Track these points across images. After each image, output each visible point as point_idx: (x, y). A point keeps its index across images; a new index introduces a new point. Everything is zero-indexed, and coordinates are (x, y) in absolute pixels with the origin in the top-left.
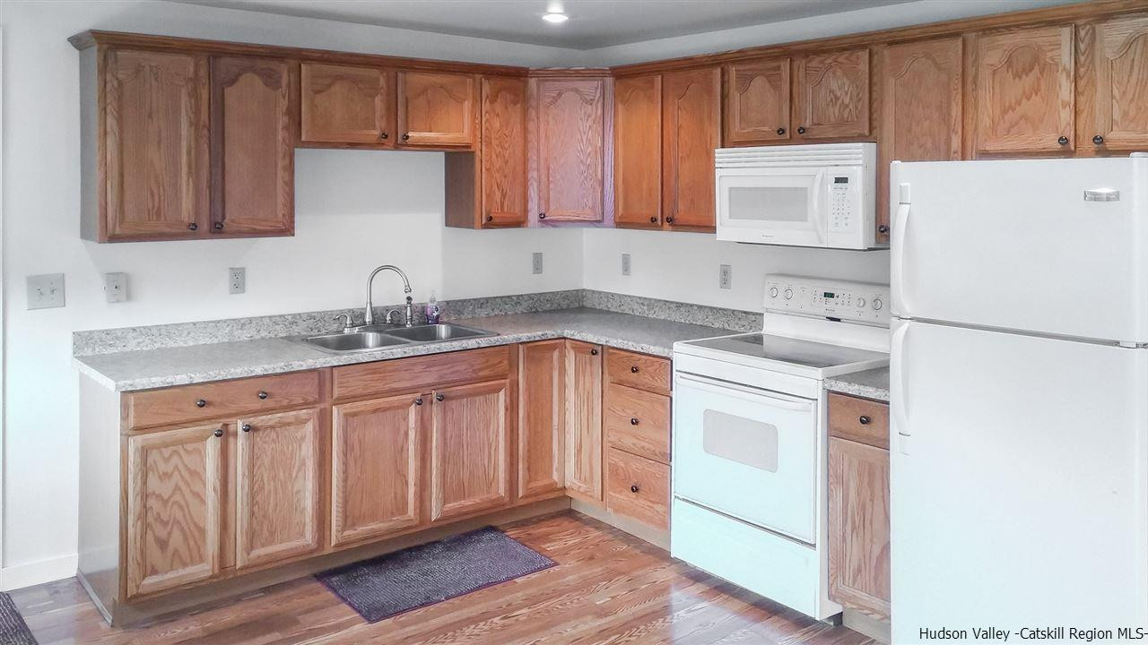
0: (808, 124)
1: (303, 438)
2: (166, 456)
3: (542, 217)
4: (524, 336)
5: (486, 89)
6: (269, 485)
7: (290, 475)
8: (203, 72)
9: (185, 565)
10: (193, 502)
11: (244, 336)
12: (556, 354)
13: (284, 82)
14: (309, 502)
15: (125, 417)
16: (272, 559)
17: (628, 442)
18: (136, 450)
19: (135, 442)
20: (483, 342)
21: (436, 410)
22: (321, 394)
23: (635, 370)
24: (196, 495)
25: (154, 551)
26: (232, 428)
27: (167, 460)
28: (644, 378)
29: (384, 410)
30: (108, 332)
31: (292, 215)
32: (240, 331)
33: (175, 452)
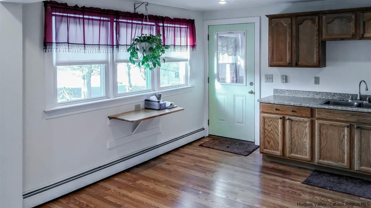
1: (306, 127)
2: (269, 121)
6: (296, 137)
7: (302, 136)
9: (274, 150)
10: (276, 135)
13: (317, 21)
14: (308, 146)
15: (260, 108)
16: (297, 158)
18: (262, 117)
19: (262, 115)
22: (312, 115)
24: (277, 133)
25: (267, 143)
27: (269, 122)
29: (335, 126)
30: (281, 90)
31: (320, 62)
32: (316, 95)
33: (271, 120)
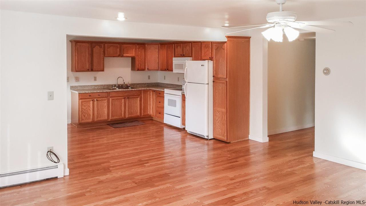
0: (184, 54)
1: (105, 102)
3: (148, 69)
4: (143, 89)
5: (137, 47)
6: (100, 109)
7: (103, 108)
8: (90, 46)
9: (87, 119)
11: (96, 88)
12: (149, 92)
13: (103, 47)
14: (106, 112)
15: (79, 97)
17: (159, 106)
19: (80, 101)
20: (135, 89)
21: (127, 100)
22: (108, 95)
23: (160, 94)
24: (89, 109)
25: (83, 117)
26: (94, 100)
27: (85, 104)
28: (161, 95)
29: (118, 99)
30: (75, 86)
31: (104, 68)
